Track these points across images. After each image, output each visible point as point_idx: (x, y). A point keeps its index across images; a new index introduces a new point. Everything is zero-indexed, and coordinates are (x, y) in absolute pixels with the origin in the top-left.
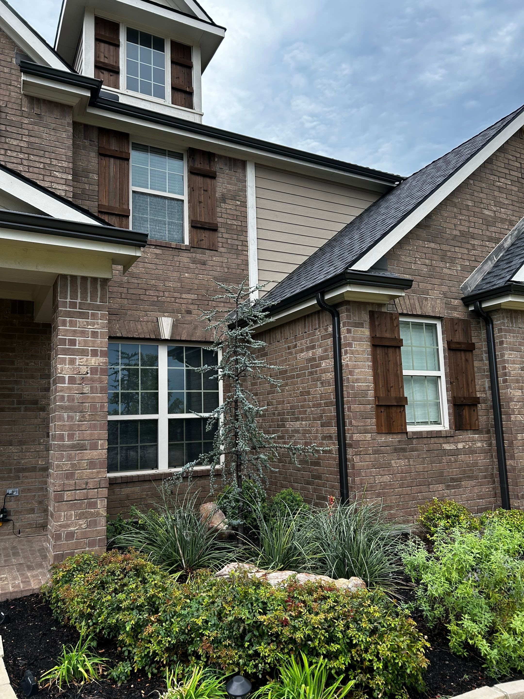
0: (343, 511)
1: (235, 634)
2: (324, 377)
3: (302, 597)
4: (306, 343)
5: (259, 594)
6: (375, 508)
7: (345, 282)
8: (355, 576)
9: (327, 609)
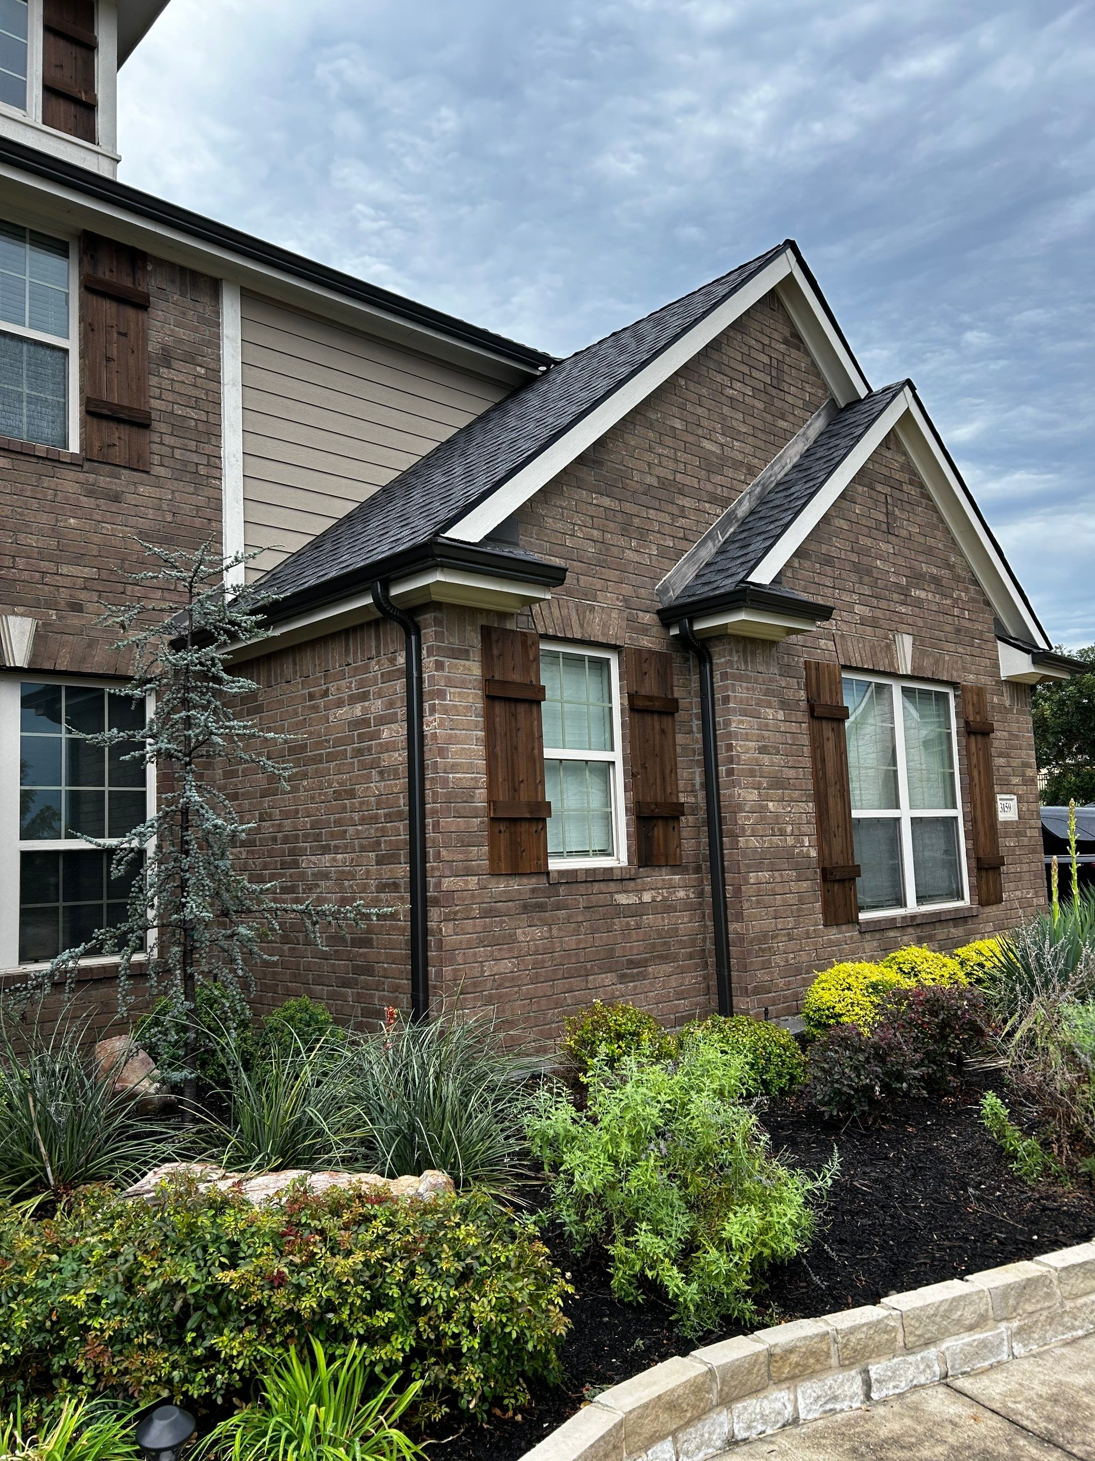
0: (415, 1038)
1: (165, 1318)
2: (386, 760)
3: (317, 1222)
4: (350, 688)
5: (221, 1225)
6: (481, 1026)
7: (433, 562)
8: (434, 1168)
9: (371, 1242)
